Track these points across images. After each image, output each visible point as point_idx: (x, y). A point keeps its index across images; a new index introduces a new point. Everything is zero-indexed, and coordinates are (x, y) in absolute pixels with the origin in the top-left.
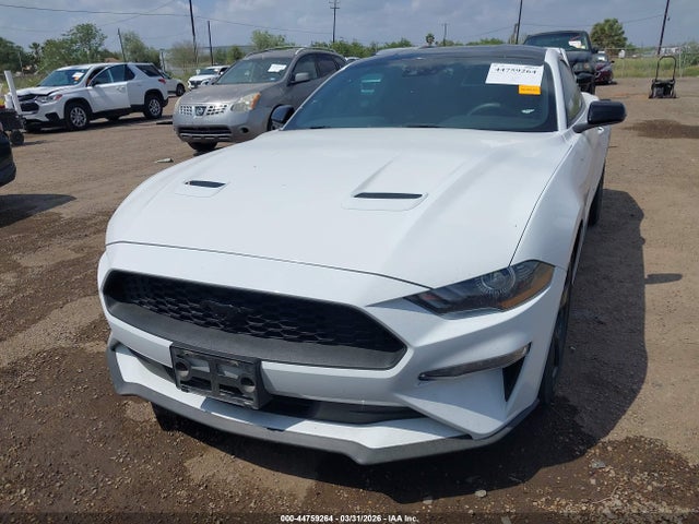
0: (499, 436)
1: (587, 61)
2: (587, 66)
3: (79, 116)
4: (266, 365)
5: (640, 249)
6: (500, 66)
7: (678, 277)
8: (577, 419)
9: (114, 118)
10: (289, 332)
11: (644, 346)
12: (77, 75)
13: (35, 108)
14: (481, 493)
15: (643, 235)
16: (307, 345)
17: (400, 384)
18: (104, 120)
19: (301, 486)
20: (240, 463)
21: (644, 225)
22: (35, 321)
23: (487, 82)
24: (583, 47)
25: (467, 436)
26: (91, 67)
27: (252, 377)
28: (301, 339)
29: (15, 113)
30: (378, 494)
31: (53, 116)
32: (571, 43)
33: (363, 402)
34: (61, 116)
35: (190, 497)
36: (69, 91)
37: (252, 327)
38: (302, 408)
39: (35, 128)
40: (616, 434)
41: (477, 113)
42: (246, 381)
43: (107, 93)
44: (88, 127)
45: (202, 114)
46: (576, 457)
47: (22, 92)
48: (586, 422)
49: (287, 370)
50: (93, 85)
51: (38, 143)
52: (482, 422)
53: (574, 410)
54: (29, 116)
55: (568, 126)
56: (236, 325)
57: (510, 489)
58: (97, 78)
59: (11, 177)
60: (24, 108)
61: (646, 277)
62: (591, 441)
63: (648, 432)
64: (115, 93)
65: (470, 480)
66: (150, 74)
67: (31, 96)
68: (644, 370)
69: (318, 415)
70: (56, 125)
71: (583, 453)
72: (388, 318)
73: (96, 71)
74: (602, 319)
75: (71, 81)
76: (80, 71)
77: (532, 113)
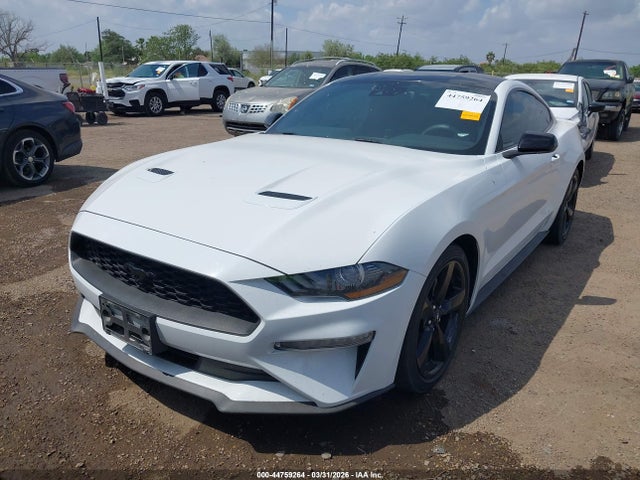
0: (341, 408)
1: (618, 90)
2: (618, 95)
3: (156, 104)
4: (159, 321)
5: (589, 272)
7: (611, 301)
8: (443, 412)
9: (187, 107)
10: (181, 297)
11: (541, 358)
12: (160, 70)
13: (121, 94)
14: (326, 456)
15: (600, 260)
16: (193, 308)
17: (255, 349)
18: (178, 109)
19: (186, 424)
20: (151, 399)
21: (608, 251)
22: (52, 269)
23: (437, 106)
24: (618, 76)
25: (313, 403)
26: (172, 63)
27: (148, 328)
28: (190, 304)
29: (102, 98)
30: (243, 442)
31: (135, 103)
32: (605, 72)
33: (229, 361)
34: (142, 103)
35: (101, 418)
36: (151, 83)
37: (157, 290)
38: (190, 361)
39: (120, 111)
40: (470, 429)
42: (145, 331)
43: (182, 86)
44: (163, 114)
45: (246, 112)
46: (424, 441)
47: (113, 80)
48: (448, 413)
49: (177, 328)
50: (171, 79)
51: (119, 124)
52: (327, 394)
53: (445, 402)
54: (116, 101)
56: (147, 286)
57: (352, 457)
59: (78, 151)
60: (111, 94)
61: (580, 297)
62: (444, 429)
63: (499, 431)
64: (188, 87)
65: (323, 444)
66: (221, 72)
67: (120, 84)
68: (526, 376)
69: (202, 367)
70: (138, 110)
71: (431, 438)
73: (175, 67)
74: (515, 330)
75: (155, 74)
76: (162, 66)
77: (466, 138)
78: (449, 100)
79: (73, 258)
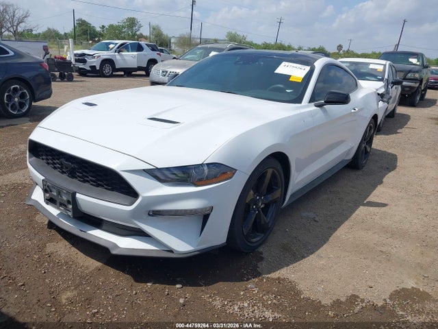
1: (417, 72)
3: (107, 69)
4: (78, 195)
5: (375, 187)
6: (287, 63)
7: (384, 205)
8: (259, 265)
9: (128, 72)
10: (92, 181)
11: (330, 236)
12: (111, 46)
13: (84, 62)
14: (178, 286)
15: (384, 180)
16: (99, 189)
17: (135, 214)
18: (123, 73)
19: (93, 264)
21: (391, 174)
22: (21, 169)
23: (276, 72)
24: (418, 63)
25: (171, 251)
26: (120, 42)
27: (71, 200)
28: (98, 185)
29: (71, 63)
30: (128, 276)
31: (93, 67)
32: (410, 60)
33: (119, 222)
34: (98, 68)
35: (39, 258)
36: (105, 55)
38: (97, 223)
39: (83, 73)
40: (274, 275)
41: (271, 90)
42: (69, 202)
43: (126, 58)
44: (112, 76)
45: (165, 76)
46: (244, 281)
47: (79, 52)
48: (262, 266)
49: (89, 201)
50: (119, 52)
51: (81, 81)
52: (180, 245)
54: (81, 65)
55: (310, 102)
56: (72, 174)
57: (195, 288)
58: (121, 48)
59: (49, 96)
60: (76, 61)
61: (365, 202)
62: (257, 274)
63: (292, 277)
64: (130, 58)
65: (178, 279)
66: (153, 50)
67: (84, 55)
68: (318, 247)
69: (104, 227)
70: (95, 73)
71: (248, 280)
72: (132, 179)
74: (317, 219)
75: (108, 49)
76: (113, 44)
77: (291, 92)
78: (284, 69)
79: (30, 157)
